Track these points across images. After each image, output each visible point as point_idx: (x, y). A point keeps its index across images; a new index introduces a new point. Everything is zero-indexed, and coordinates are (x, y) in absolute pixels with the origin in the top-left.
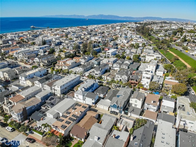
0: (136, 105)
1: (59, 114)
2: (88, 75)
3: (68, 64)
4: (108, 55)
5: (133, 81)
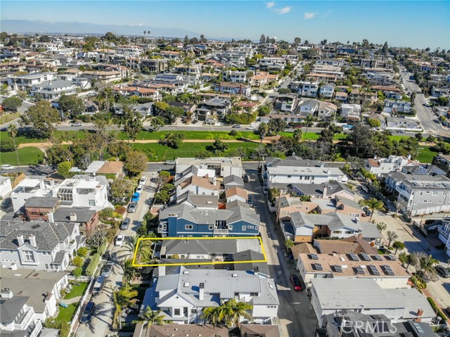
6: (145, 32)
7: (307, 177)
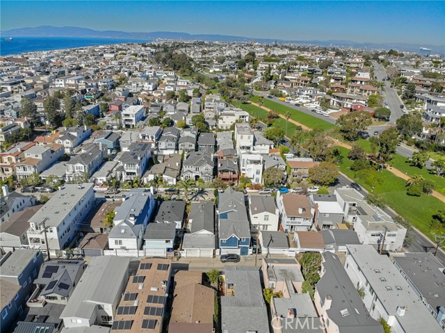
0: (265, 226)
1: (100, 307)
2: (105, 179)
3: (31, 159)
4: (126, 120)
5: (226, 175)
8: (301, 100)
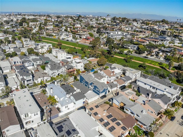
6: (178, 20)
7: (154, 88)
8: (63, 37)
